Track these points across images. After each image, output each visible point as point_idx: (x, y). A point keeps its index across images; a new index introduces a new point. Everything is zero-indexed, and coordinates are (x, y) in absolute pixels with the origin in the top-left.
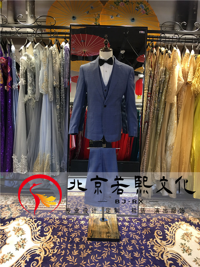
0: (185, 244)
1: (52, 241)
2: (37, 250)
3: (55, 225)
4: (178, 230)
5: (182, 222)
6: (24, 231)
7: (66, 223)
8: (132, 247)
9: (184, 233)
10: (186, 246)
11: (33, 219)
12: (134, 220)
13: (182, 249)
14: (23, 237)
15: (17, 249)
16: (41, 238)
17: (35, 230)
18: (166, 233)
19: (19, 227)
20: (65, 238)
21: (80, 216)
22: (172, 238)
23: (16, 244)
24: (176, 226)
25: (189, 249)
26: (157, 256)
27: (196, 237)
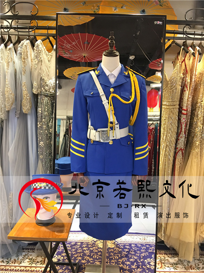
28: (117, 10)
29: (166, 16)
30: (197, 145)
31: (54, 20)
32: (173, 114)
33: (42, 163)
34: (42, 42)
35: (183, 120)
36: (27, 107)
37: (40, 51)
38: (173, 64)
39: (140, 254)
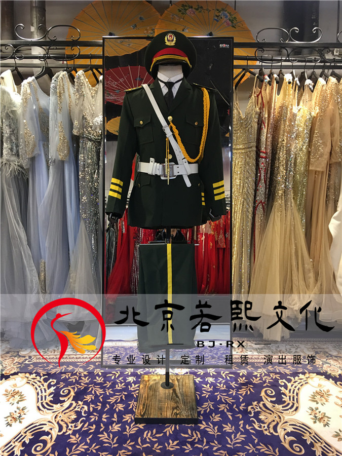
0: (317, 409)
1: (73, 410)
2: (46, 424)
3: (81, 385)
4: (303, 387)
5: (311, 374)
6: (23, 395)
7: (100, 382)
8: (219, 415)
9: (315, 391)
10: (320, 412)
11: (41, 377)
12: (223, 373)
13: (312, 416)
14: (21, 405)
15: (9, 424)
16: (54, 405)
17: (44, 394)
18: (281, 392)
19: (15, 390)
20: (98, 404)
21: (127, 370)
22: (293, 400)
23: (9, 416)
24: (299, 381)
25: (324, 416)
26: (266, 430)
27: (338, 397)
29: (233, 38)
30: (280, 195)
31: (99, 46)
32: (250, 159)
33: (85, 225)
34: (83, 73)
35: (261, 166)
36: (64, 152)
37: (82, 83)
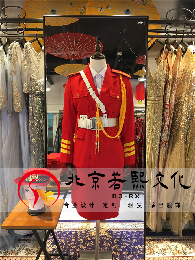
28: (103, 10)
29: (148, 17)
30: (181, 137)
31: (41, 22)
32: (158, 108)
33: (35, 159)
34: (30, 43)
35: (166, 115)
36: (18, 106)
37: (29, 52)
38: (156, 61)
39: (131, 240)
